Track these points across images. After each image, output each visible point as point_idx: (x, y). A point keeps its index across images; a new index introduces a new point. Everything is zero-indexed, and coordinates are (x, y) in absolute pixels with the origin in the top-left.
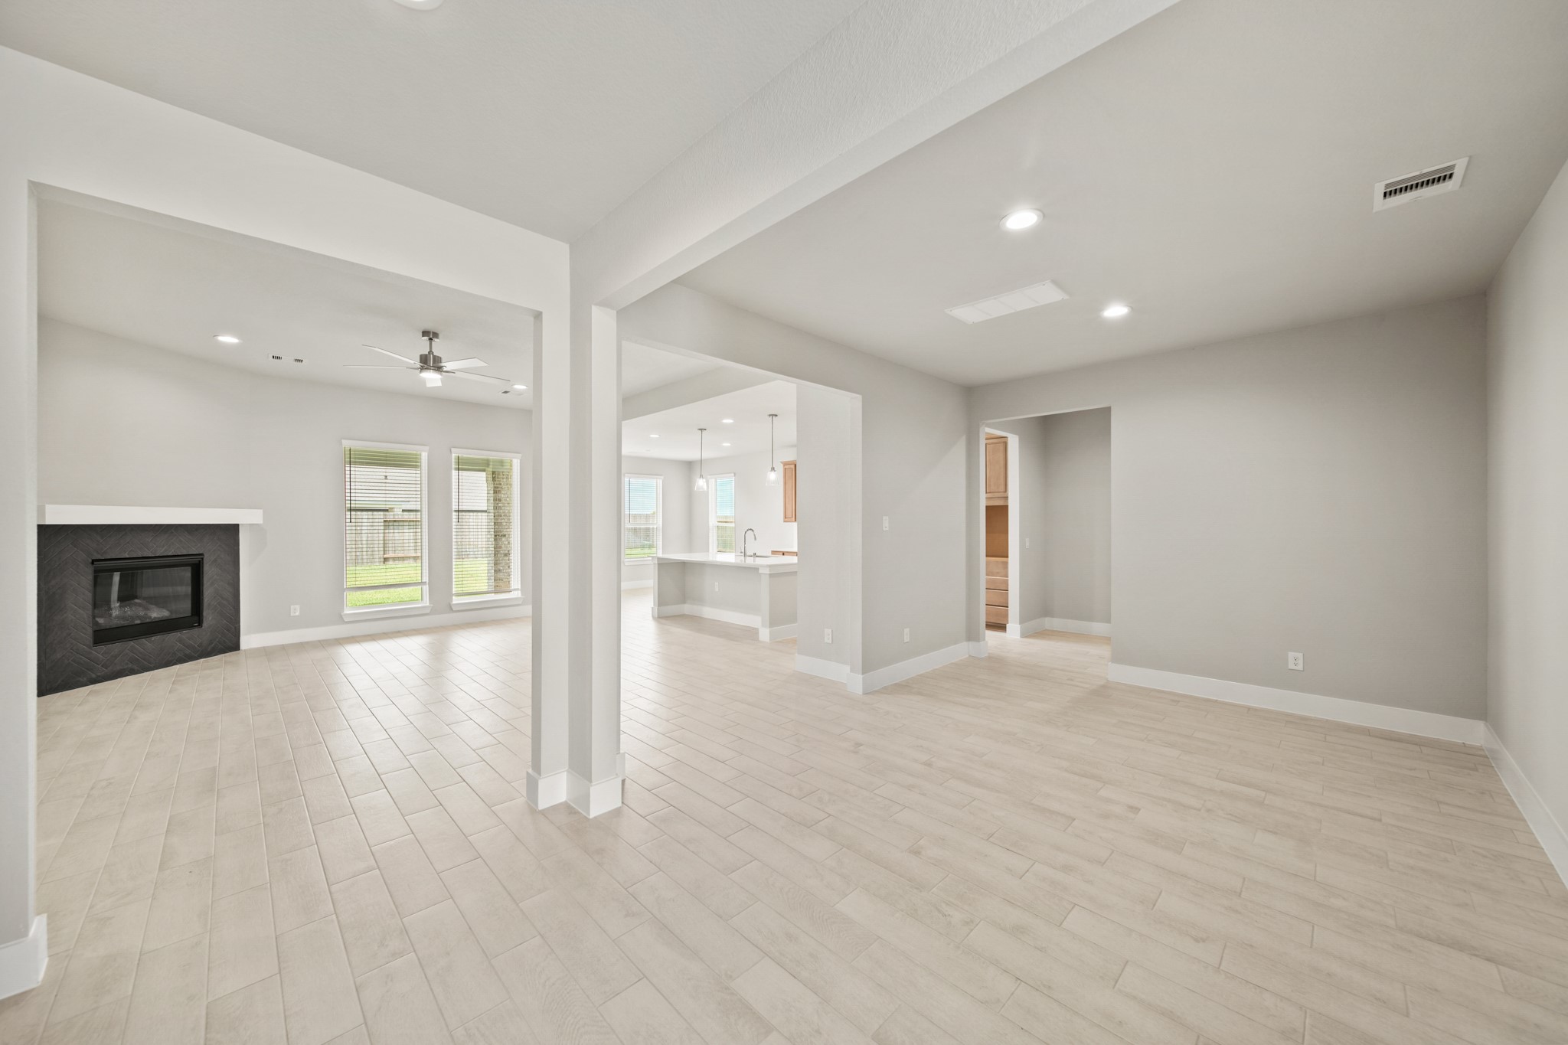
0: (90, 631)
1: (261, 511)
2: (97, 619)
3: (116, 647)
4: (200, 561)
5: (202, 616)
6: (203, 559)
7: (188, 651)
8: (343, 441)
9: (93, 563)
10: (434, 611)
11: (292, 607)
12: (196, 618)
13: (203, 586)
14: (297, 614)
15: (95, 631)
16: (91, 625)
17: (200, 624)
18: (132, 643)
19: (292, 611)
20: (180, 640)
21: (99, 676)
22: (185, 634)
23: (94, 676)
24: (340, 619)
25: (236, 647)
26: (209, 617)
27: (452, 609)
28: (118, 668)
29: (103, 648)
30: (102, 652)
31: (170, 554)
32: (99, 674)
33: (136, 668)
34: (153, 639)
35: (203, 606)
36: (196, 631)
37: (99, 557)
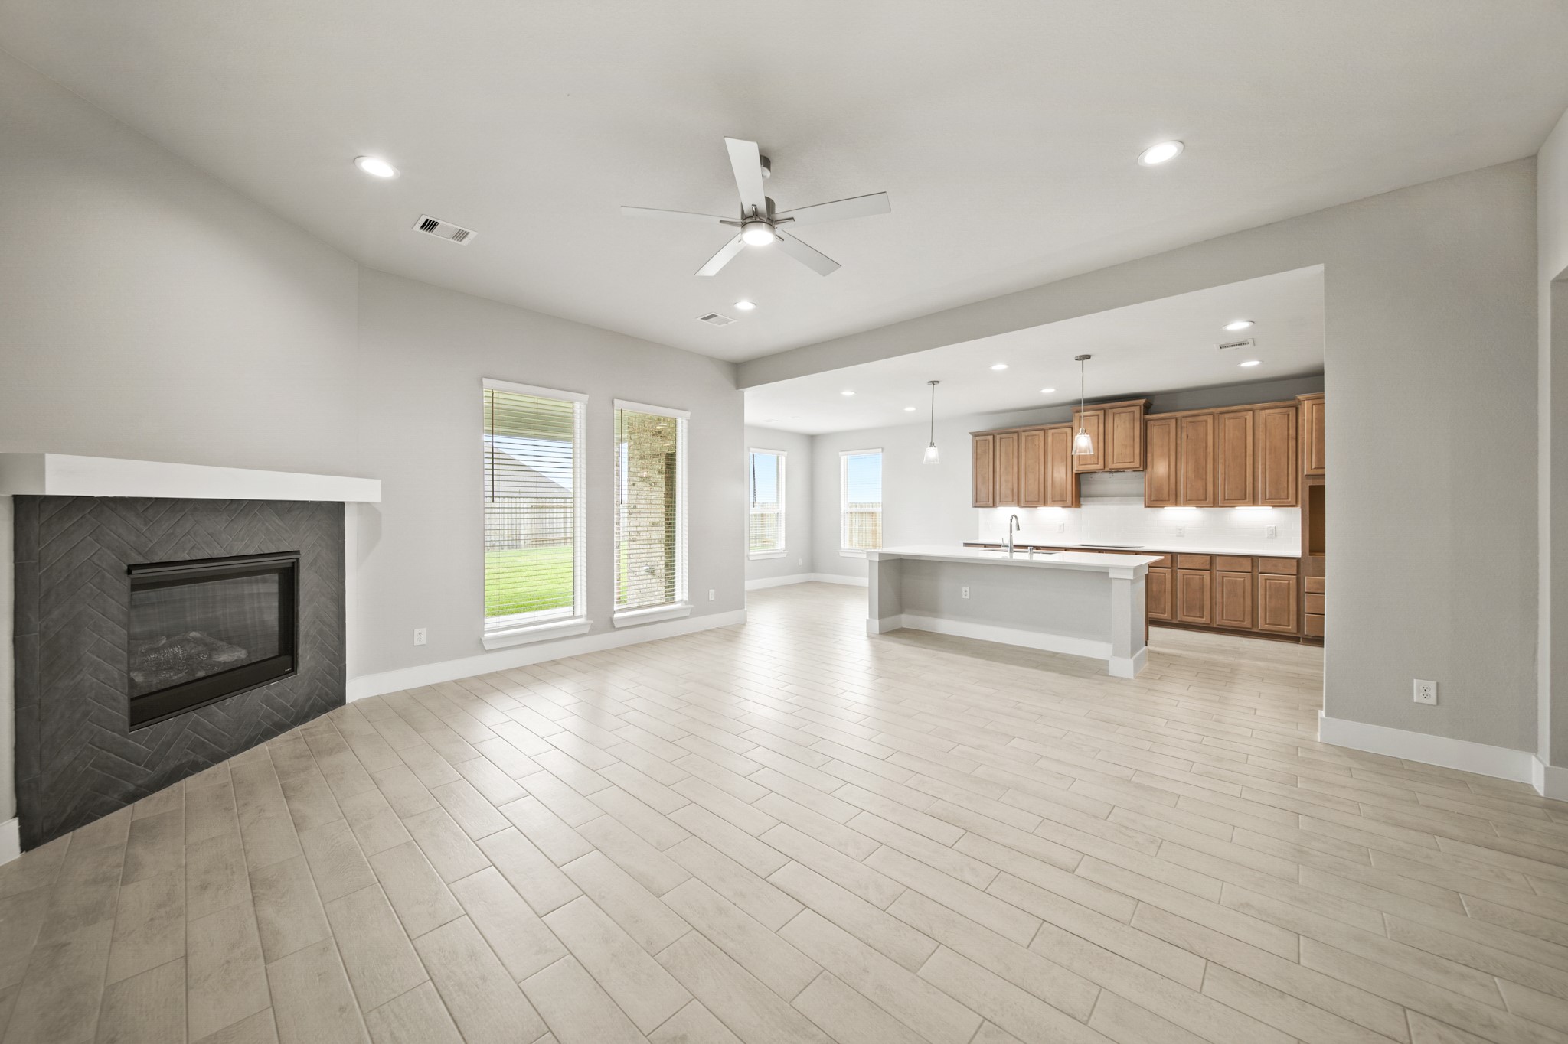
0: (124, 702)
1: (378, 483)
2: (133, 675)
3: (169, 726)
4: (293, 563)
5: (297, 654)
6: (298, 559)
7: (278, 717)
8: (484, 380)
9: (129, 572)
10: (594, 631)
11: (417, 631)
12: (288, 658)
13: (298, 605)
14: (424, 641)
15: (132, 700)
16: (126, 691)
17: (293, 668)
18: (194, 715)
19: (416, 637)
20: (267, 700)
21: (140, 786)
22: (273, 689)
23: (131, 787)
24: (480, 647)
25: (340, 700)
26: (307, 655)
27: (614, 627)
28: (173, 764)
29: (148, 731)
30: (145, 740)
31: (252, 552)
32: (140, 782)
33: (201, 759)
34: (228, 702)
35: (298, 638)
36: (288, 681)
37: (140, 560)
